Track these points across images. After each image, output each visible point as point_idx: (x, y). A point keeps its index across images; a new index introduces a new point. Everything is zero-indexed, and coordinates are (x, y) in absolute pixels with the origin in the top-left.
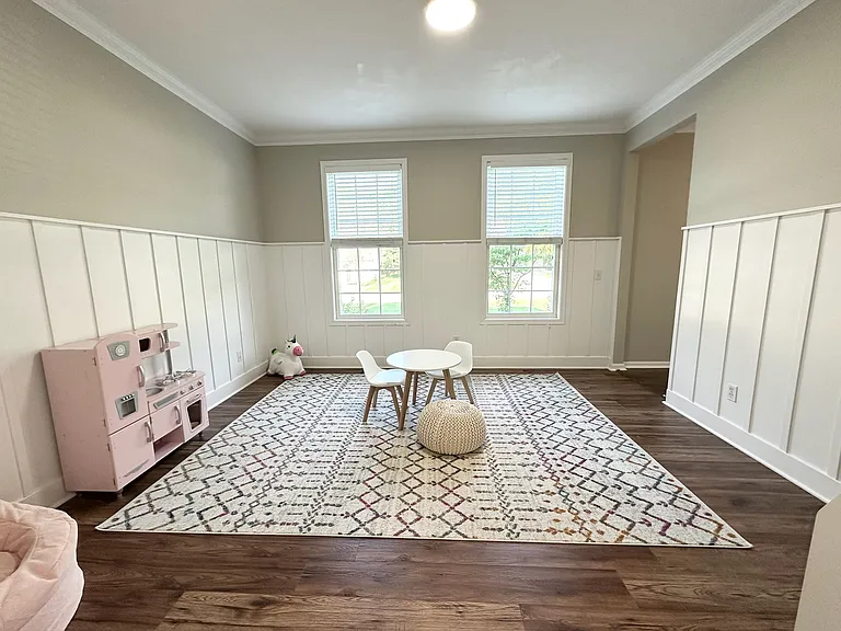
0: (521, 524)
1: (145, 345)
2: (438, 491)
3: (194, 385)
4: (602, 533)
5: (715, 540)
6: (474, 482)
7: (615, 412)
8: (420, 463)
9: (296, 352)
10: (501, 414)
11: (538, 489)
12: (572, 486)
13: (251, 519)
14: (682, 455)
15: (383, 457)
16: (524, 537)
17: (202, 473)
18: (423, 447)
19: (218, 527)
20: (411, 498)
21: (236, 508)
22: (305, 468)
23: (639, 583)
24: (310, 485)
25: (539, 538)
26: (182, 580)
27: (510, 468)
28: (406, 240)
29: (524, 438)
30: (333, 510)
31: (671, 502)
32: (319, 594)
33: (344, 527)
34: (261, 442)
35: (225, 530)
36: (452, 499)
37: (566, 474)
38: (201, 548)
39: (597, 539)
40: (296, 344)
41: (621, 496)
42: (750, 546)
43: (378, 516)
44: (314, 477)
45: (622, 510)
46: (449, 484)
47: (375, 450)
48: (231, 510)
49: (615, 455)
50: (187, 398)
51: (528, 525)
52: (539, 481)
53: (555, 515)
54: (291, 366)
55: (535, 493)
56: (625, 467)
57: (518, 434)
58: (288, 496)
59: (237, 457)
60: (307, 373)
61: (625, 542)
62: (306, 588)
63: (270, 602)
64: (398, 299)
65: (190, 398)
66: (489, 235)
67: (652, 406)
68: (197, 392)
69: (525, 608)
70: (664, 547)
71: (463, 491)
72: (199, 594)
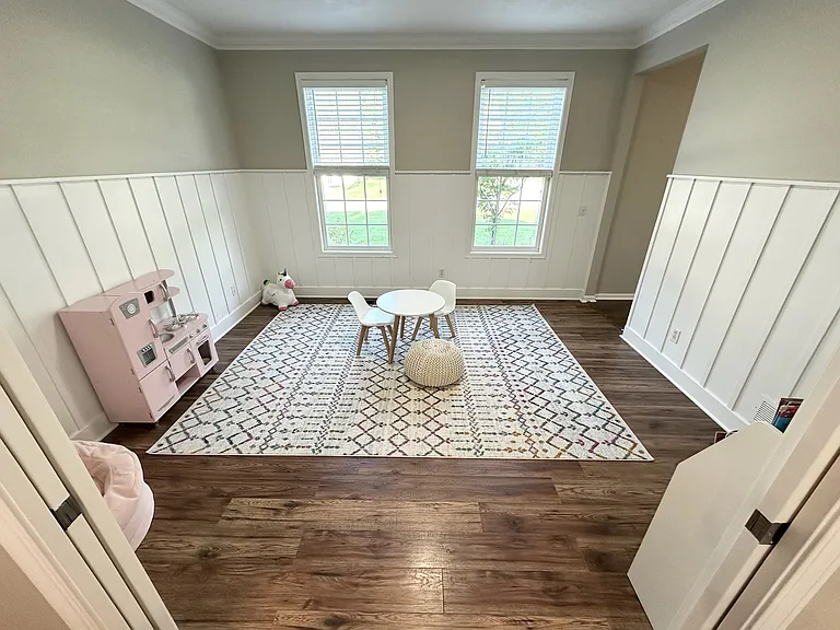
0: (485, 445)
1: (150, 297)
2: (422, 419)
3: (200, 328)
4: (546, 451)
5: (627, 455)
6: (452, 410)
7: (576, 346)
8: (407, 394)
9: (288, 285)
10: (478, 348)
11: (501, 416)
12: (529, 414)
13: (272, 443)
14: (624, 385)
15: (376, 390)
16: (487, 455)
17: (222, 405)
18: (409, 380)
19: (246, 450)
20: (400, 425)
21: (259, 434)
22: (310, 399)
23: (566, 487)
24: (316, 414)
25: (498, 455)
26: (228, 490)
27: (481, 398)
28: (393, 171)
29: (495, 371)
30: (337, 435)
31: (604, 426)
32: (334, 498)
33: (347, 449)
34: (268, 375)
35: (253, 452)
36: (433, 426)
37: (526, 404)
38: (238, 466)
39: (541, 456)
40: (288, 277)
41: (567, 422)
42: (652, 459)
43: (374, 439)
44: (319, 408)
45: (565, 434)
46: (431, 413)
47: (369, 383)
48: (254, 436)
49: (568, 386)
50: (196, 340)
51: (491, 445)
52: (504, 410)
53: (513, 438)
54: (285, 298)
55: (500, 420)
56: (575, 397)
57: (491, 367)
58: (299, 424)
59: (250, 389)
60: (300, 303)
61: (562, 457)
62: (323, 494)
63: (298, 505)
64: (384, 206)
65: (198, 340)
66: (478, 166)
67: (610, 339)
68: (203, 334)
69: (482, 505)
70: (590, 461)
71: (442, 419)
72: (244, 499)
